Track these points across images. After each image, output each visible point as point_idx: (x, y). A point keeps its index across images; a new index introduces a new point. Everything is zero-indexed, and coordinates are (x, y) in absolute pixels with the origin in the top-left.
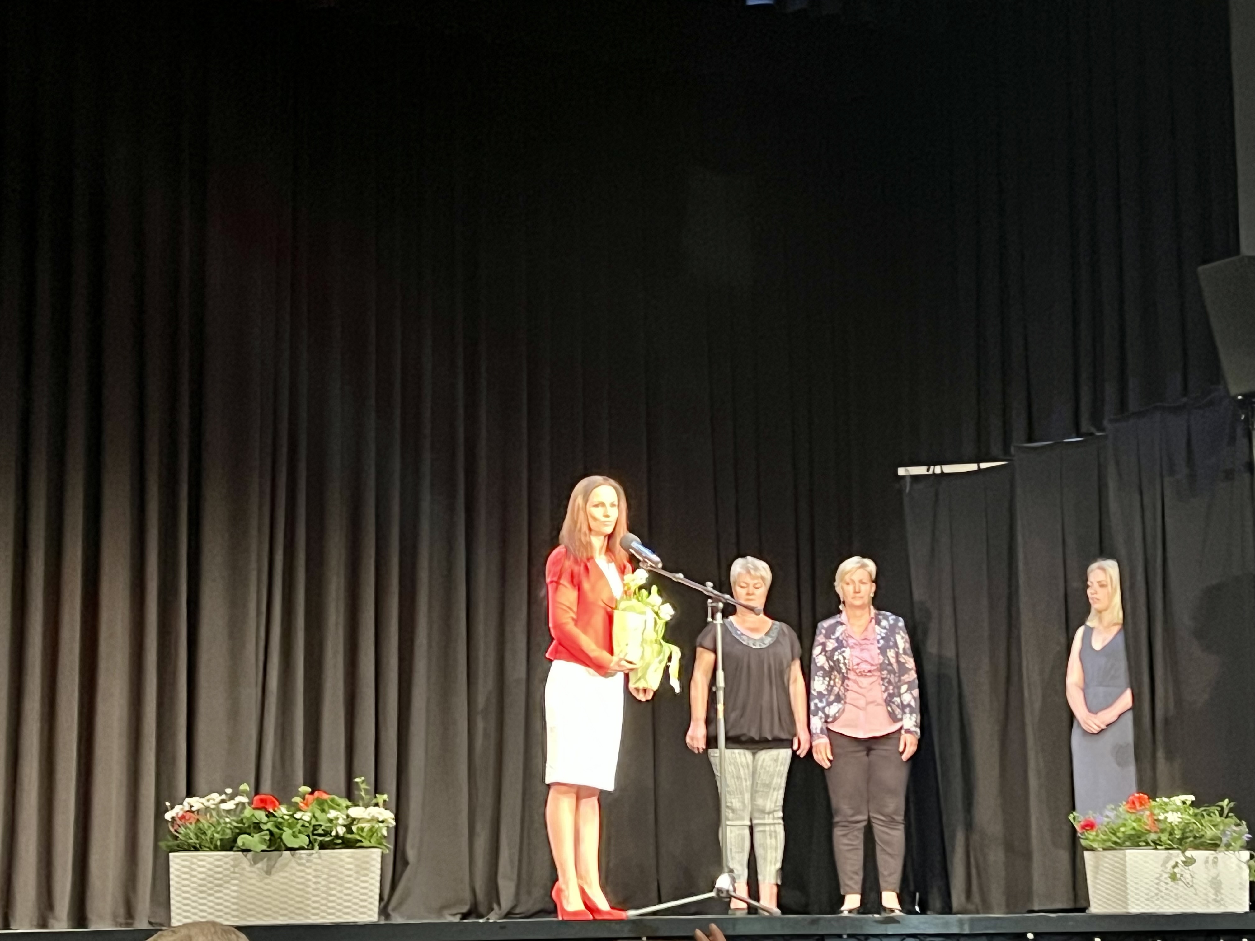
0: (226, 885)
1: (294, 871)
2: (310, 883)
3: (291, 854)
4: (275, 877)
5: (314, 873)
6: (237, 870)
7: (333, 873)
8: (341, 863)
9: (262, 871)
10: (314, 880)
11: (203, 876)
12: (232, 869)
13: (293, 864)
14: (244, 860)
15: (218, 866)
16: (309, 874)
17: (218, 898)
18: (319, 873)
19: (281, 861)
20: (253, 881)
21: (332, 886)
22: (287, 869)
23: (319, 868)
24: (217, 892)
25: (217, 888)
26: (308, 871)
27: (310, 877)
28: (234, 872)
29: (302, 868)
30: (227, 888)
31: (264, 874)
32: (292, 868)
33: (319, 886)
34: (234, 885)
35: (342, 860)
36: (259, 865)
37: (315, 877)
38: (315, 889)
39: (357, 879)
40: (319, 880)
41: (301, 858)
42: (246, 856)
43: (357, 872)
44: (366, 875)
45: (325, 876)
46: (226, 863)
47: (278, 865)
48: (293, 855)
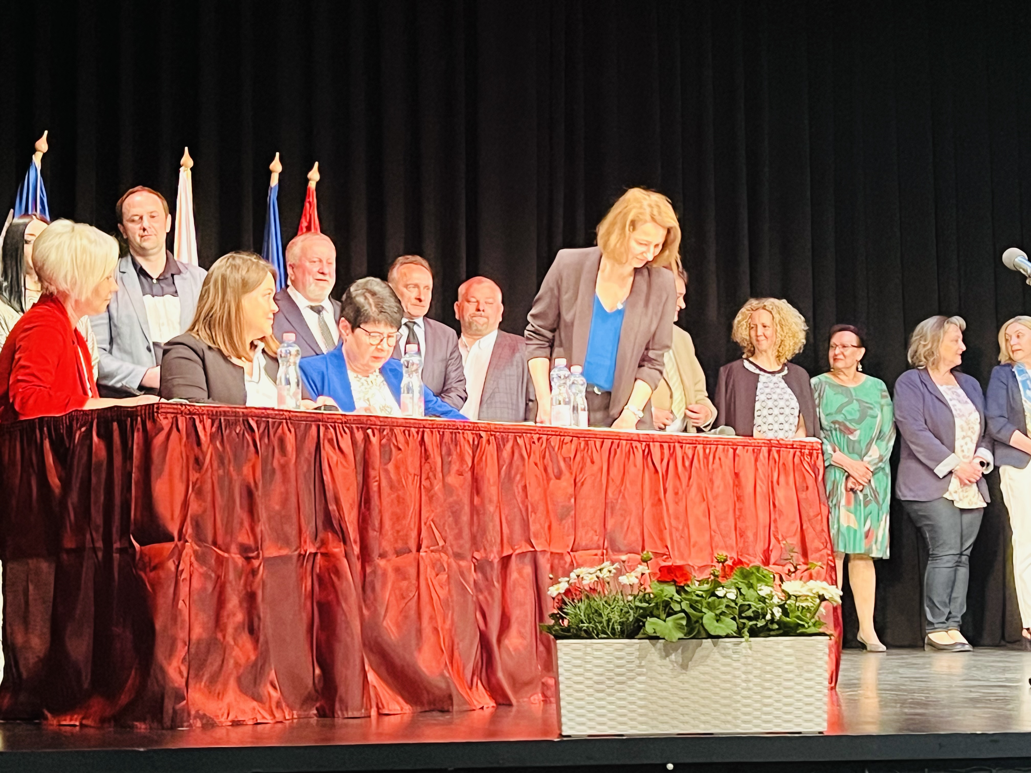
0: (630, 683)
1: (717, 665)
2: (738, 681)
3: (713, 642)
4: (693, 673)
5: (744, 668)
6: (643, 663)
7: (768, 668)
8: (778, 655)
9: (675, 665)
10: (743, 676)
11: (600, 670)
12: (637, 662)
13: (717, 656)
14: (653, 650)
15: (618, 658)
16: (738, 669)
17: (620, 699)
18: (750, 668)
19: (699, 653)
20: (664, 678)
21: (767, 685)
22: (709, 662)
23: (750, 660)
24: (619, 691)
25: (618, 686)
26: (735, 664)
27: (737, 673)
28: (640, 666)
29: (728, 660)
30: (630, 687)
31: (678, 669)
32: (716, 661)
33: (751, 685)
34: (640, 683)
35: (778, 651)
36: (673, 657)
37: (745, 673)
38: (745, 689)
39: (800, 675)
40: (751, 677)
41: (725, 649)
42: (654, 645)
43: (798, 667)
44: (811, 671)
45: (757, 672)
46: (630, 654)
47: (696, 656)
48: (715, 645)
